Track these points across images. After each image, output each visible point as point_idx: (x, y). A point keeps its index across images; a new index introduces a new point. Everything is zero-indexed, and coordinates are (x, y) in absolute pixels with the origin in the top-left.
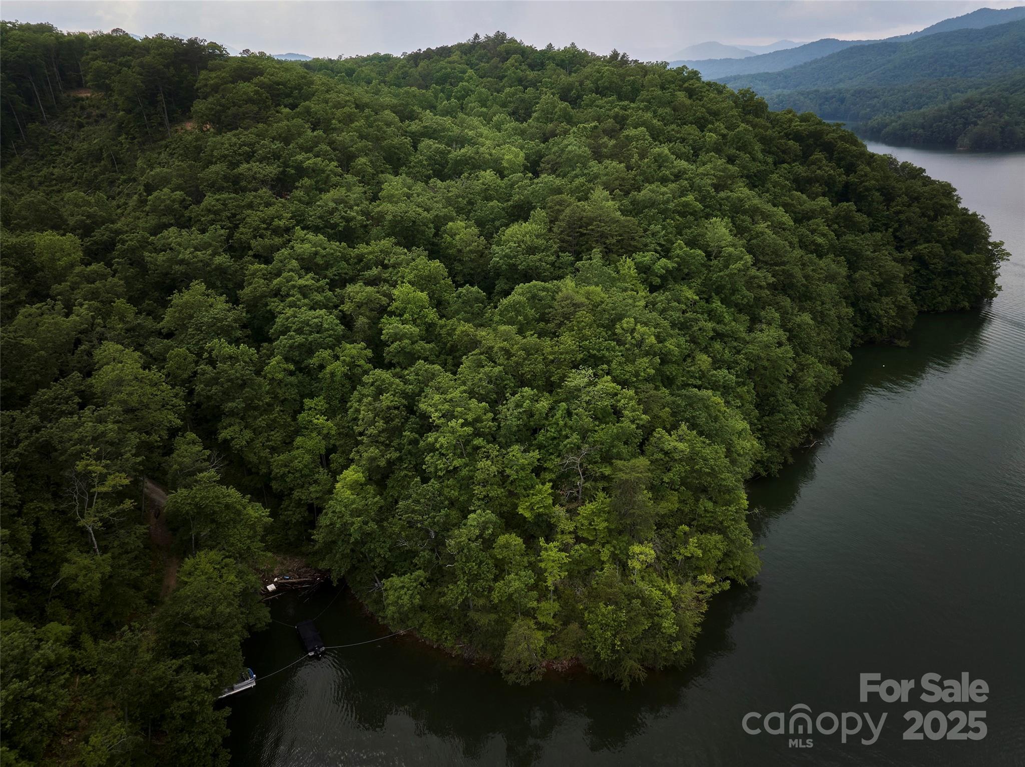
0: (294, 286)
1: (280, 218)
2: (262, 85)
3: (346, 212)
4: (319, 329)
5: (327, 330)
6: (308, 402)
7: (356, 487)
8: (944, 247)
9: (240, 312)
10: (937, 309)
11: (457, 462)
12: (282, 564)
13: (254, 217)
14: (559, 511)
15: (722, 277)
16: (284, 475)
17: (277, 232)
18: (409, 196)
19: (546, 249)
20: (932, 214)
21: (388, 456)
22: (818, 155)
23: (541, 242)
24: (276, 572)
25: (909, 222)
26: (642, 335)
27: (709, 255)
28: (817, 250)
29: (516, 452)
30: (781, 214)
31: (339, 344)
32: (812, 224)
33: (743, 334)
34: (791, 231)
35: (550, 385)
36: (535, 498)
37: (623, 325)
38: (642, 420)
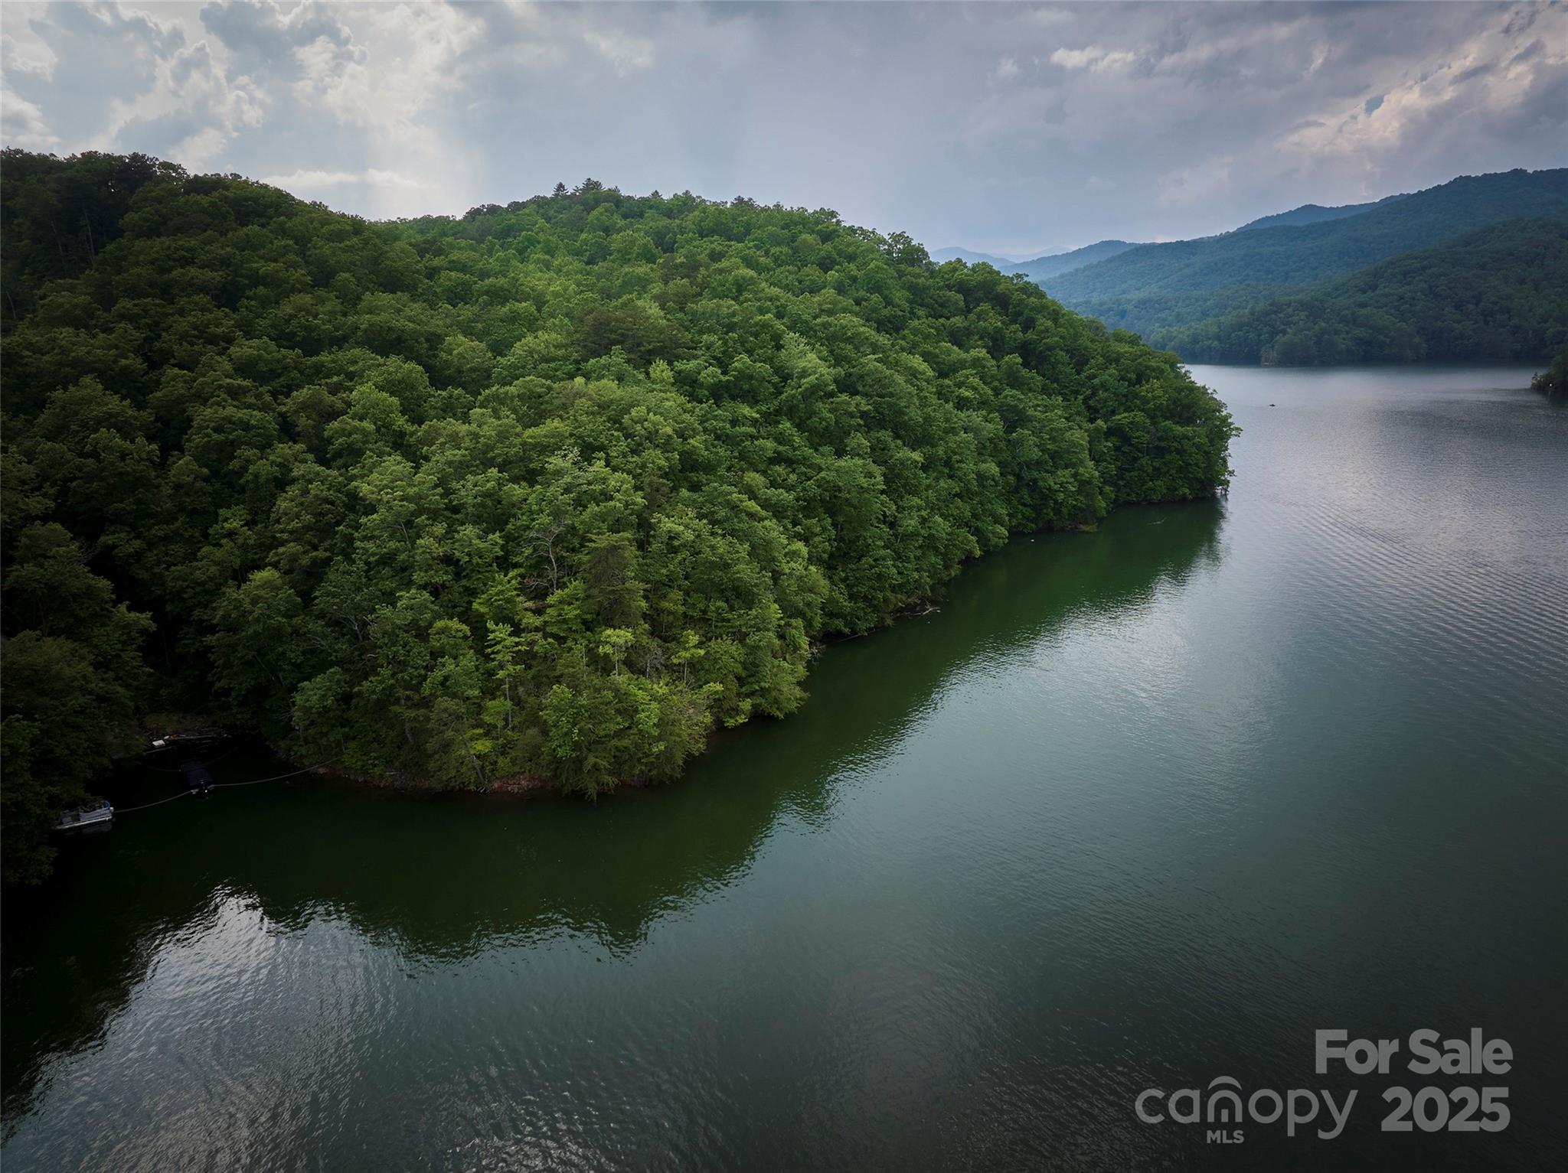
0: (220, 387)
1: (218, 325)
3: (307, 321)
4: (247, 427)
5: (257, 427)
6: (222, 512)
8: (1152, 418)
9: (147, 416)
10: (1149, 497)
11: (393, 544)
12: (179, 724)
13: (183, 324)
14: (524, 603)
15: (793, 396)
16: (182, 590)
17: (212, 340)
18: (399, 311)
19: (565, 358)
20: (1134, 376)
21: (314, 553)
22: (985, 306)
23: (561, 352)
24: (168, 731)
25: (1103, 386)
26: (655, 424)
27: (786, 378)
28: (962, 404)
29: (469, 531)
30: (917, 362)
31: (270, 445)
32: (960, 376)
33: (818, 460)
34: (928, 381)
35: (531, 477)
36: (492, 592)
37: (633, 415)
38: (636, 504)
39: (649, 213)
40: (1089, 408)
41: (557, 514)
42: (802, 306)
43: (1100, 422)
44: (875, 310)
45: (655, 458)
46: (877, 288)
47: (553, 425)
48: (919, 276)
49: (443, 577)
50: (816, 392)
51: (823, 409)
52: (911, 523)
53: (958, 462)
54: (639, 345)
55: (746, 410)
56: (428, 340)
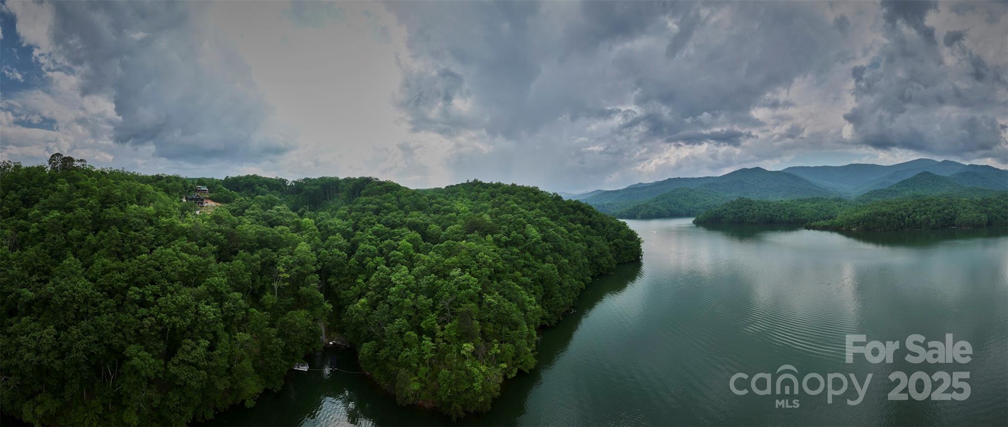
0: (367, 238)
1: (372, 220)
2: (384, 187)
3: (395, 219)
7: (363, 305)
8: (623, 240)
9: (349, 244)
10: (624, 261)
11: (398, 299)
13: (364, 219)
14: (437, 326)
15: (530, 245)
17: (370, 224)
18: (419, 216)
19: (461, 233)
21: (377, 296)
22: (579, 212)
23: (460, 231)
25: (610, 232)
26: (486, 258)
27: (527, 238)
28: (576, 241)
29: (422, 297)
30: (562, 229)
31: (375, 257)
32: (575, 232)
33: (537, 265)
34: (567, 235)
35: (445, 277)
36: (428, 320)
37: (479, 255)
38: (478, 290)
39: (490, 187)
40: (608, 238)
41: (451, 293)
42: (531, 214)
43: (611, 242)
44: (550, 214)
45: (486, 271)
46: (550, 208)
47: (454, 259)
48: (561, 204)
49: (411, 313)
50: (537, 242)
51: (538, 247)
52: (566, 284)
53: (577, 260)
54: (483, 229)
55: (515, 250)
56: (425, 225)
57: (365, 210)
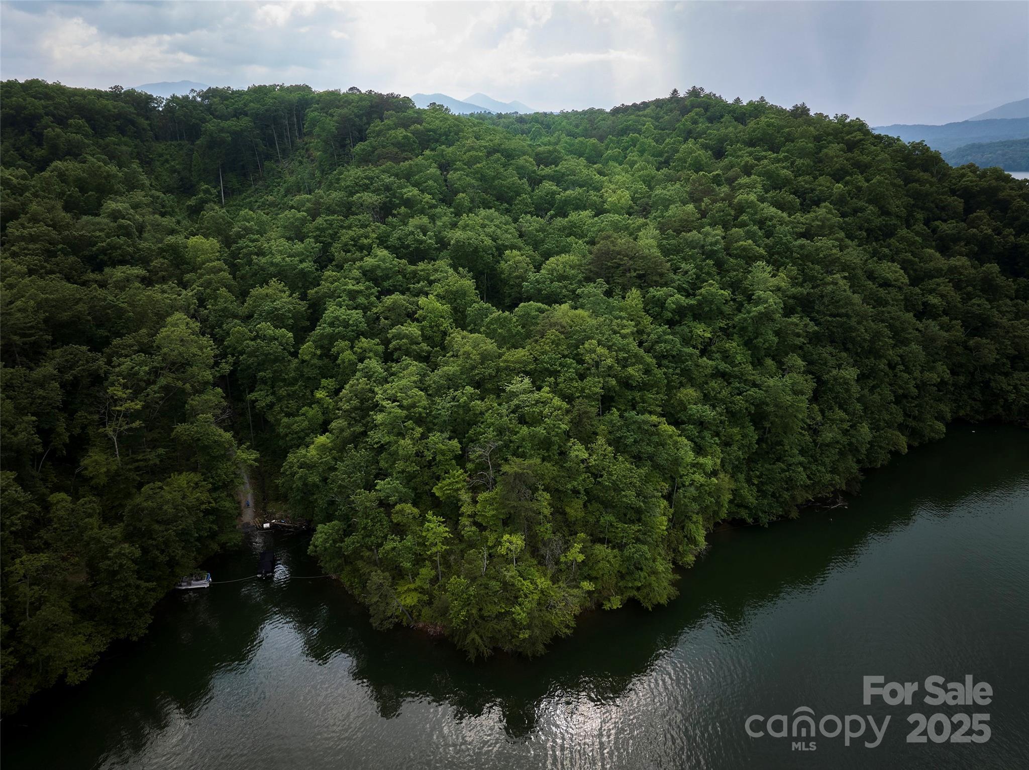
1: (366, 237)
2: (414, 132)
3: (419, 237)
4: (346, 324)
5: (352, 325)
6: (323, 381)
9: (302, 307)
12: (285, 511)
13: (347, 236)
14: (464, 495)
16: (286, 435)
24: (277, 516)
27: (744, 301)
28: (924, 312)
29: (437, 437)
30: (892, 271)
31: (358, 337)
32: (931, 284)
33: (754, 377)
34: (900, 288)
35: (495, 393)
36: (448, 481)
37: (586, 346)
38: (561, 428)
39: (727, 117)
41: (501, 431)
44: (868, 221)
45: (594, 385)
47: (525, 352)
49: (414, 469)
50: (768, 316)
53: (901, 371)
54: (626, 273)
57: (353, 209)
